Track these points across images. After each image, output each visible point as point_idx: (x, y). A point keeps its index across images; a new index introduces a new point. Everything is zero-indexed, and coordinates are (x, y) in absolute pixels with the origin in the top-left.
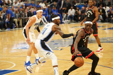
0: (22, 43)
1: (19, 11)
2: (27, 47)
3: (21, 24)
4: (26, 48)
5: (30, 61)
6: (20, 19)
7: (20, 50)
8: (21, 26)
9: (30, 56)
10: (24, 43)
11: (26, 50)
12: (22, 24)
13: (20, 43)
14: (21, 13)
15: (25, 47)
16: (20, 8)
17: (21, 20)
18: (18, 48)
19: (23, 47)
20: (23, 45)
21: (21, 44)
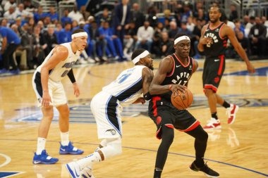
0: (28, 108)
1: (20, 32)
2: (39, 116)
3: (24, 62)
4: (36, 120)
5: (45, 150)
6: (23, 50)
7: (21, 123)
8: (24, 66)
9: (46, 138)
10: (33, 108)
11: (35, 124)
12: (28, 62)
13: (22, 107)
14: (24, 34)
15: (34, 116)
16: (23, 22)
17: (25, 52)
18: (17, 120)
19: (29, 117)
20: (30, 112)
21: (24, 109)
